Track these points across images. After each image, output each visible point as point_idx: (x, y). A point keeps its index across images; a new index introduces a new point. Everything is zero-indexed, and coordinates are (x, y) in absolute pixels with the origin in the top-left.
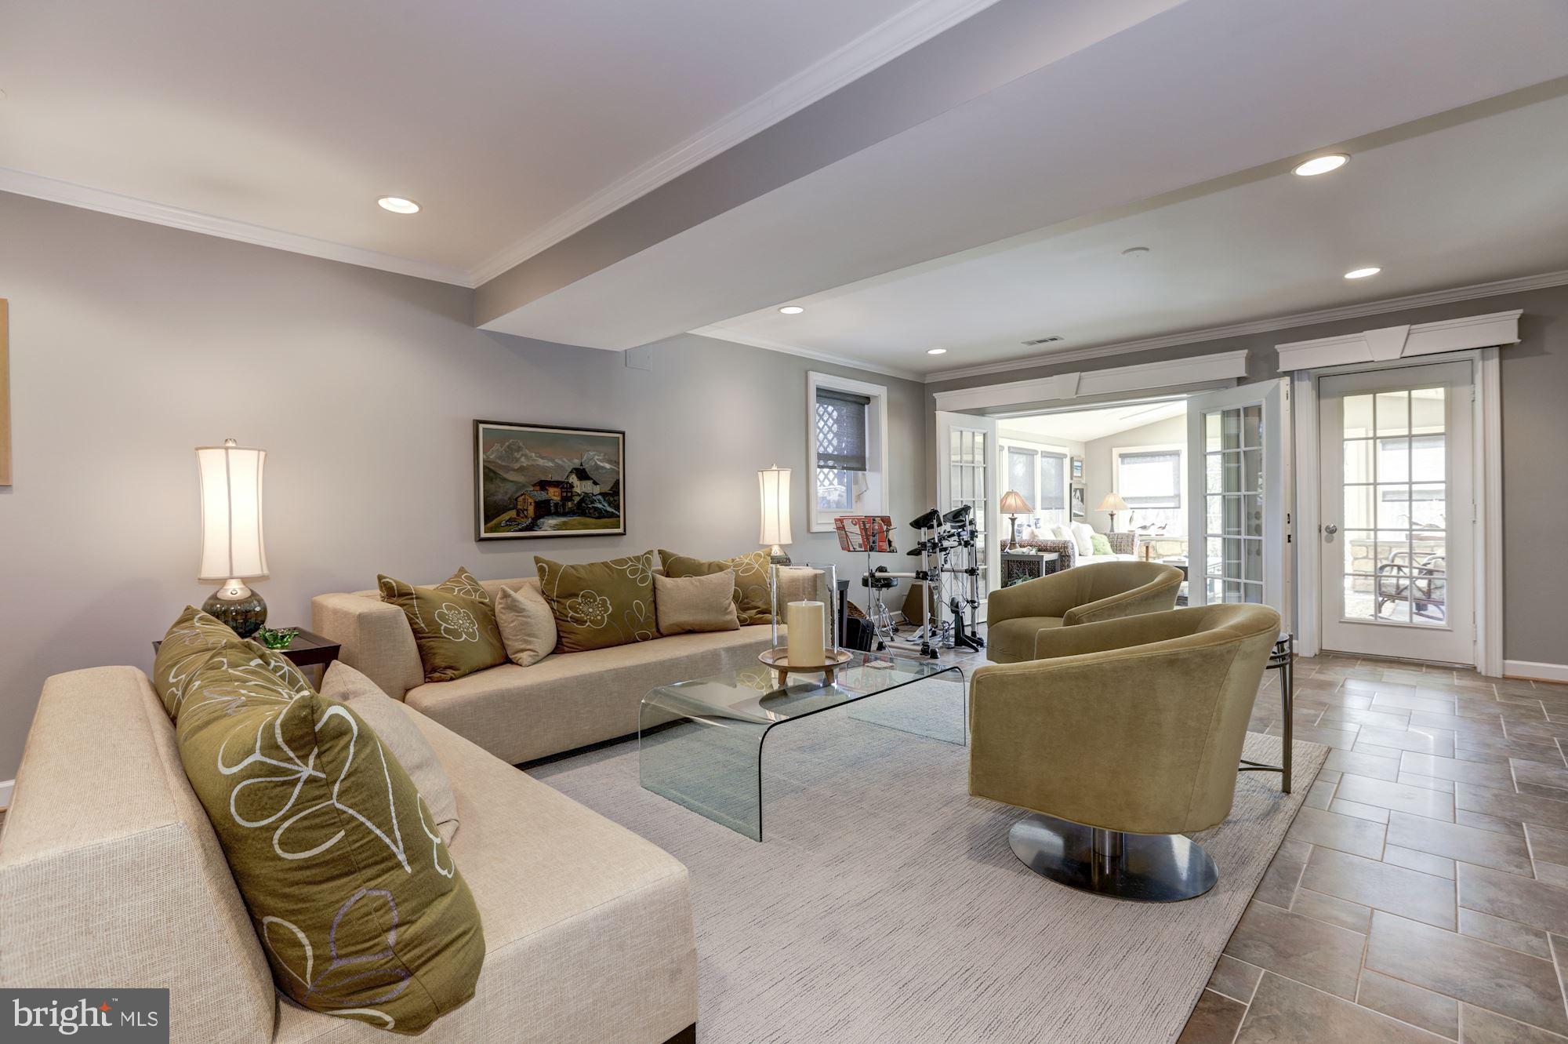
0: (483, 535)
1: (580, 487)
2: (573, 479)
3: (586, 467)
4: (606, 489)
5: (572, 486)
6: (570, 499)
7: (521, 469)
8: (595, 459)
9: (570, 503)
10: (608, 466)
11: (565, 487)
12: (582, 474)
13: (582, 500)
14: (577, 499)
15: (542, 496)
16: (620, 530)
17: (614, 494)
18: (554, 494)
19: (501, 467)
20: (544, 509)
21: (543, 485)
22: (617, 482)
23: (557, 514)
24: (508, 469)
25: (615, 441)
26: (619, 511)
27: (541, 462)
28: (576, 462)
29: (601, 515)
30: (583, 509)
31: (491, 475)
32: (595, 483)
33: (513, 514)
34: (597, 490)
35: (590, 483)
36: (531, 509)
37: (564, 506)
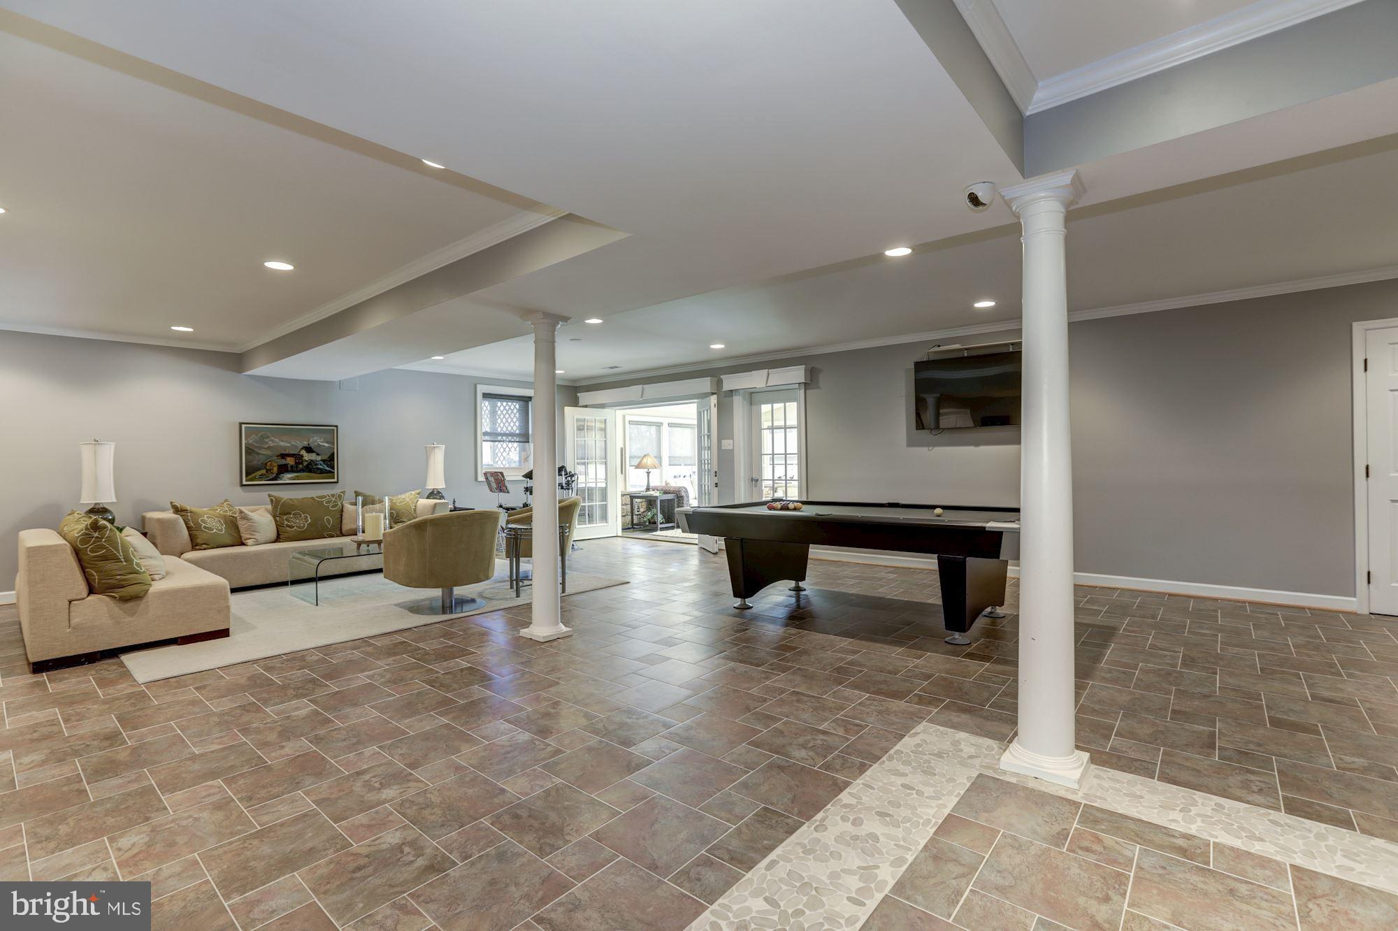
0: (244, 483)
1: (307, 457)
2: (303, 453)
3: (312, 445)
4: (325, 457)
5: (302, 456)
6: (301, 463)
7: (269, 448)
8: (318, 441)
9: (301, 466)
10: (326, 445)
11: (298, 457)
12: (309, 450)
13: (309, 464)
14: (305, 464)
15: (283, 462)
16: (335, 480)
17: (331, 460)
18: (290, 461)
19: (257, 447)
20: (283, 469)
21: (283, 456)
22: (333, 454)
23: (292, 471)
24: (261, 448)
25: (331, 432)
26: (333, 468)
27: (282, 444)
28: (305, 443)
29: (322, 472)
30: (310, 468)
31: (249, 451)
32: (318, 454)
33: (264, 471)
34: (319, 458)
35: (314, 454)
36: (275, 469)
37: (297, 468)
